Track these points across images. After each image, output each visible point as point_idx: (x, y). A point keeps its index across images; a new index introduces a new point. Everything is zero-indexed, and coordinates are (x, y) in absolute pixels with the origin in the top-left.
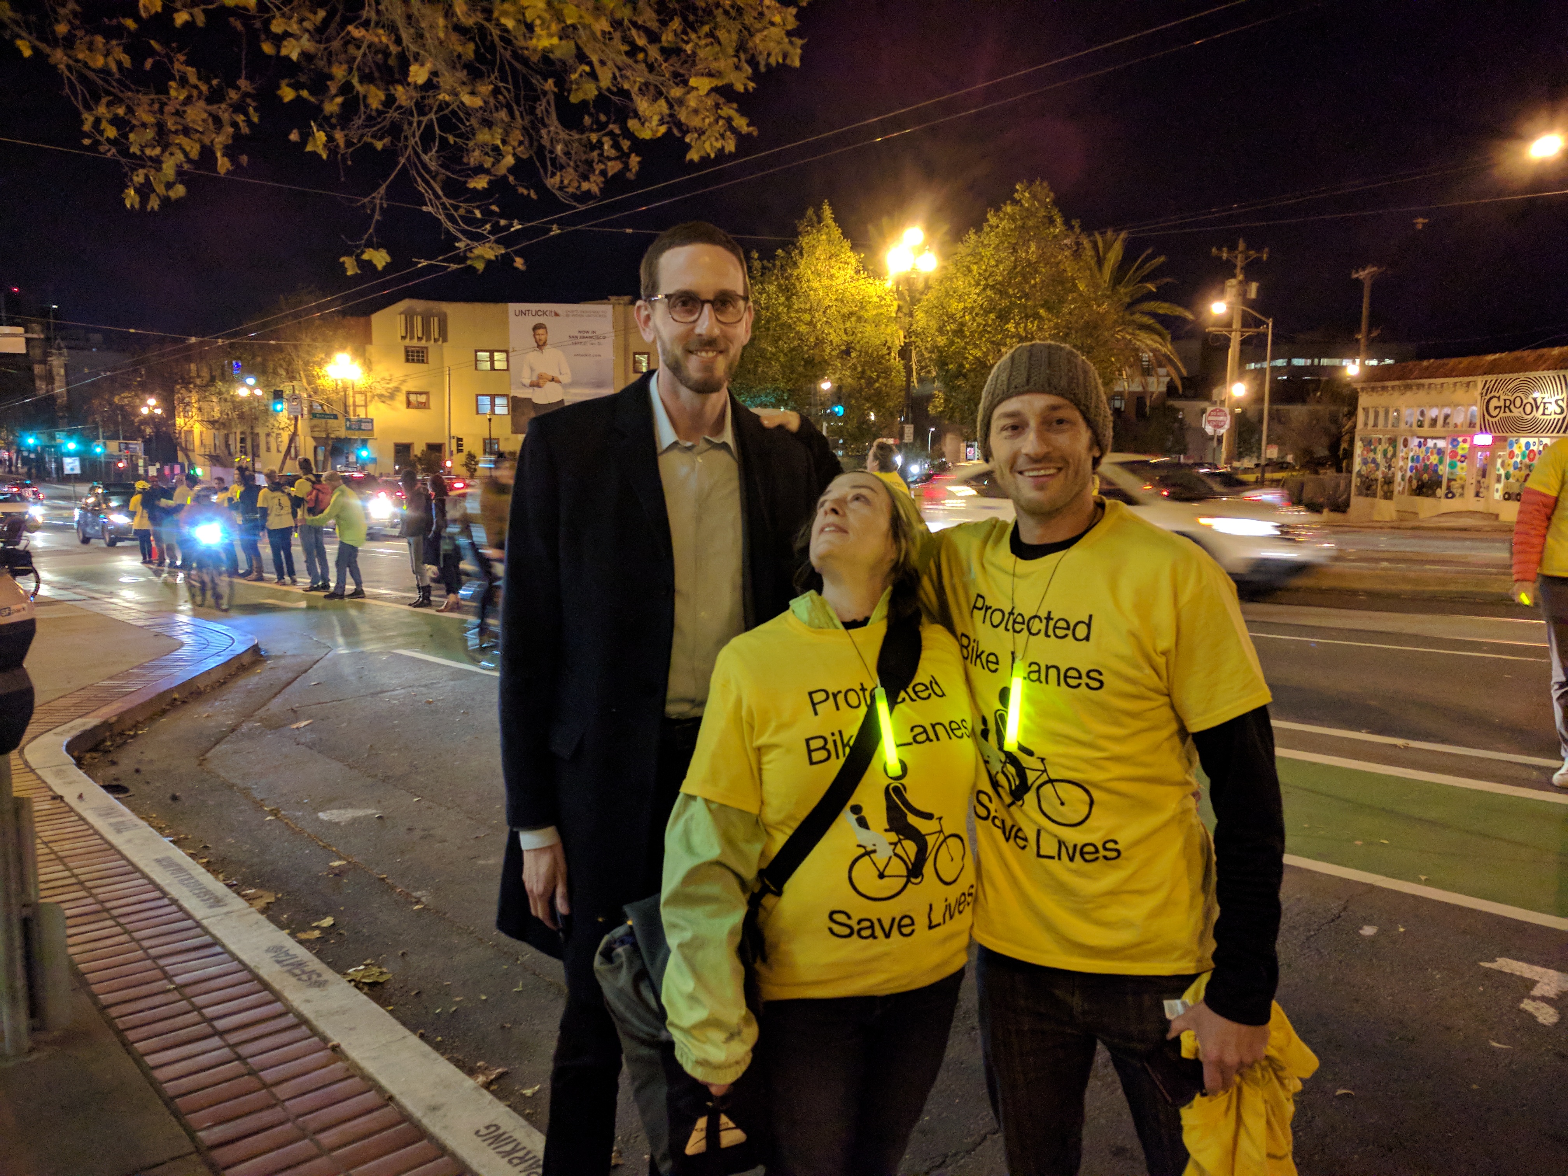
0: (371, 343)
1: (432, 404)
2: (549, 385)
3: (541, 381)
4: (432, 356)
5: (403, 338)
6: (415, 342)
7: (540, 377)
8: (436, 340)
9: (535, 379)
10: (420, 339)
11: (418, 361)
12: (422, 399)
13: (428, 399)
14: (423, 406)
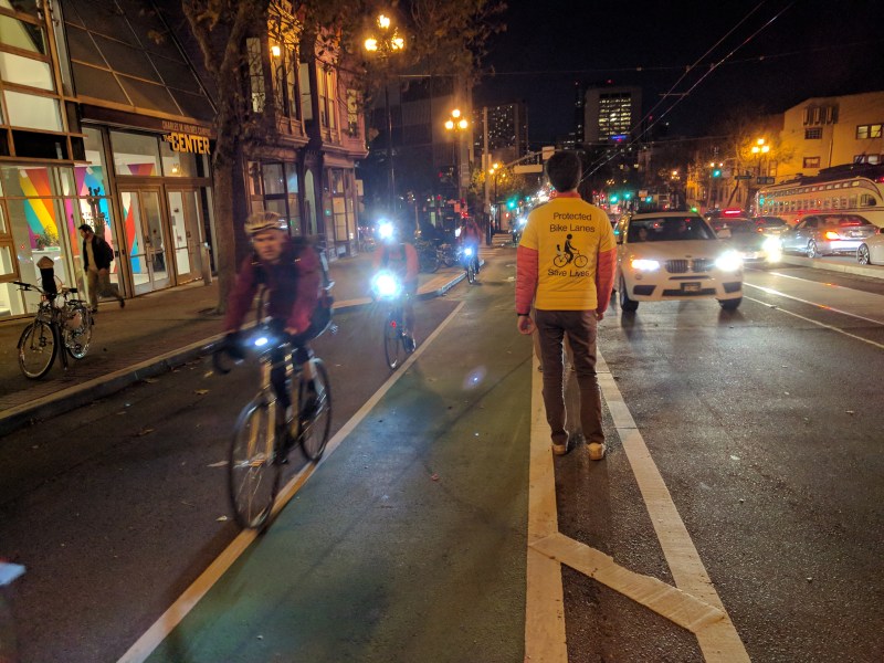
0: (782, 129)
1: (822, 164)
4: (825, 134)
5: (805, 124)
6: (814, 125)
8: (828, 123)
10: (817, 123)
11: (815, 137)
12: (815, 161)
13: (819, 161)
14: (815, 166)
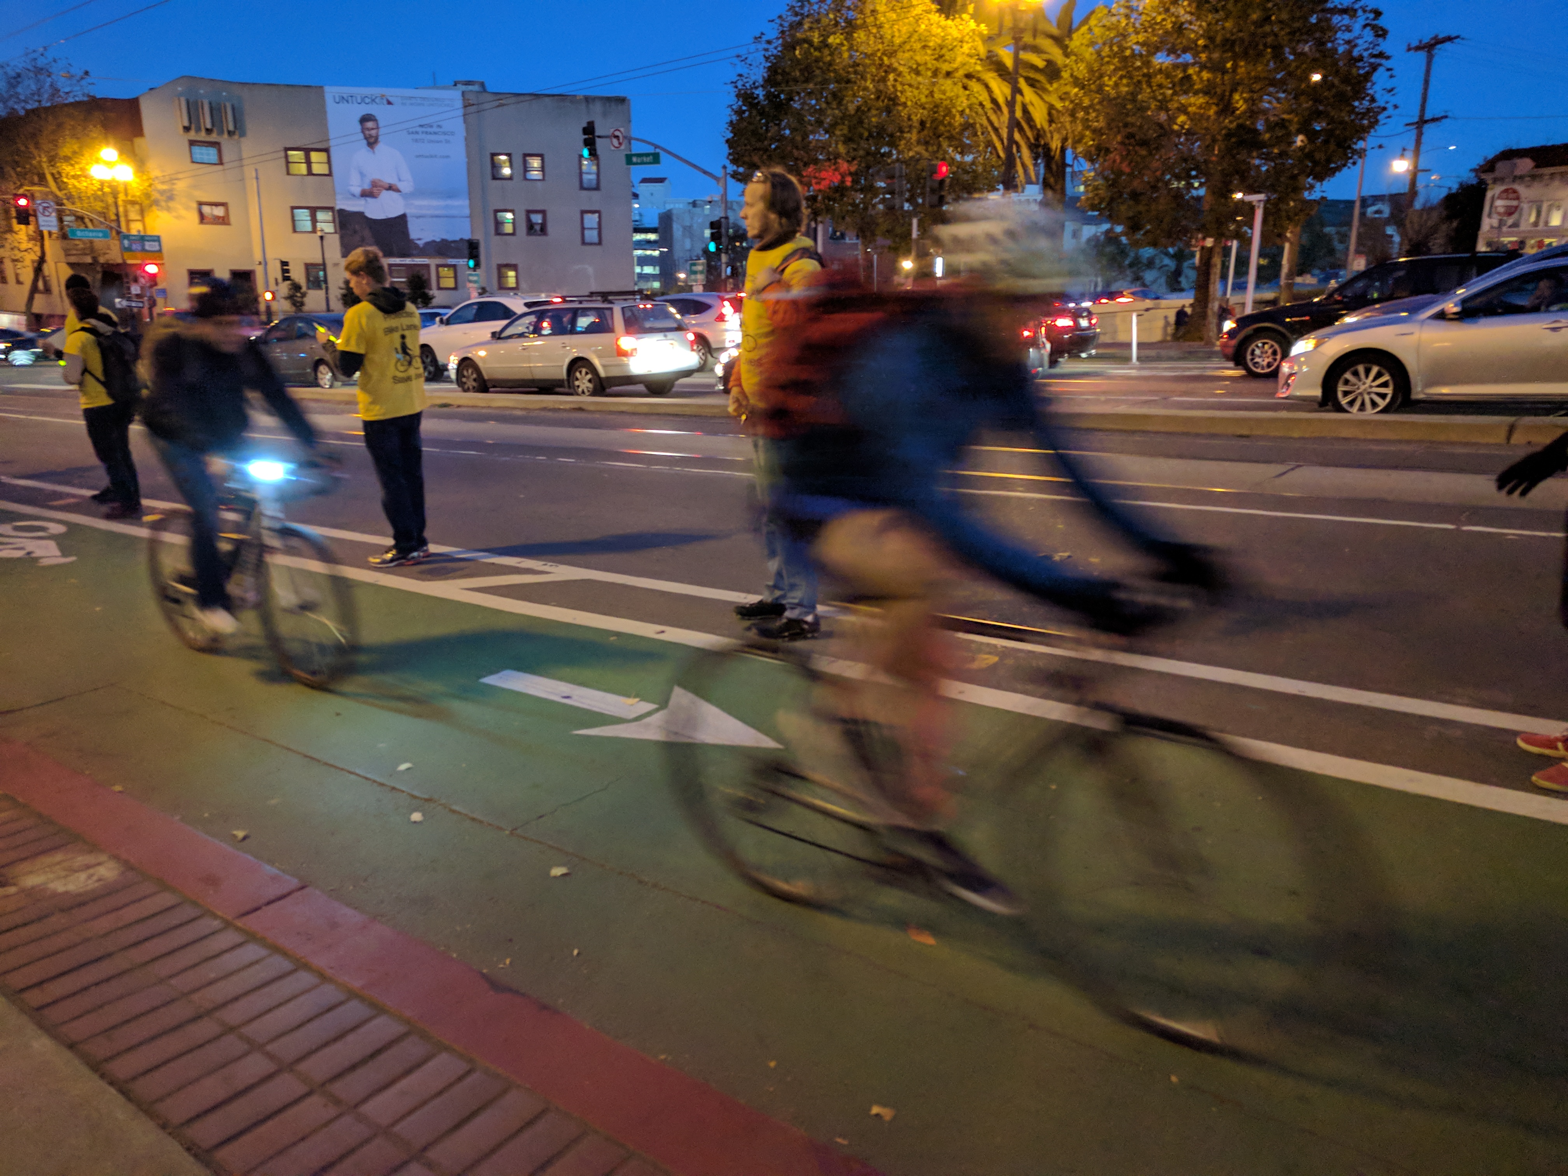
0: (142, 135)
1: (233, 219)
2: (385, 195)
3: (375, 190)
4: (228, 155)
5: (187, 129)
6: (203, 135)
7: (375, 184)
8: (230, 134)
9: (367, 186)
10: (208, 131)
12: (219, 212)
13: (227, 211)
14: (223, 221)
